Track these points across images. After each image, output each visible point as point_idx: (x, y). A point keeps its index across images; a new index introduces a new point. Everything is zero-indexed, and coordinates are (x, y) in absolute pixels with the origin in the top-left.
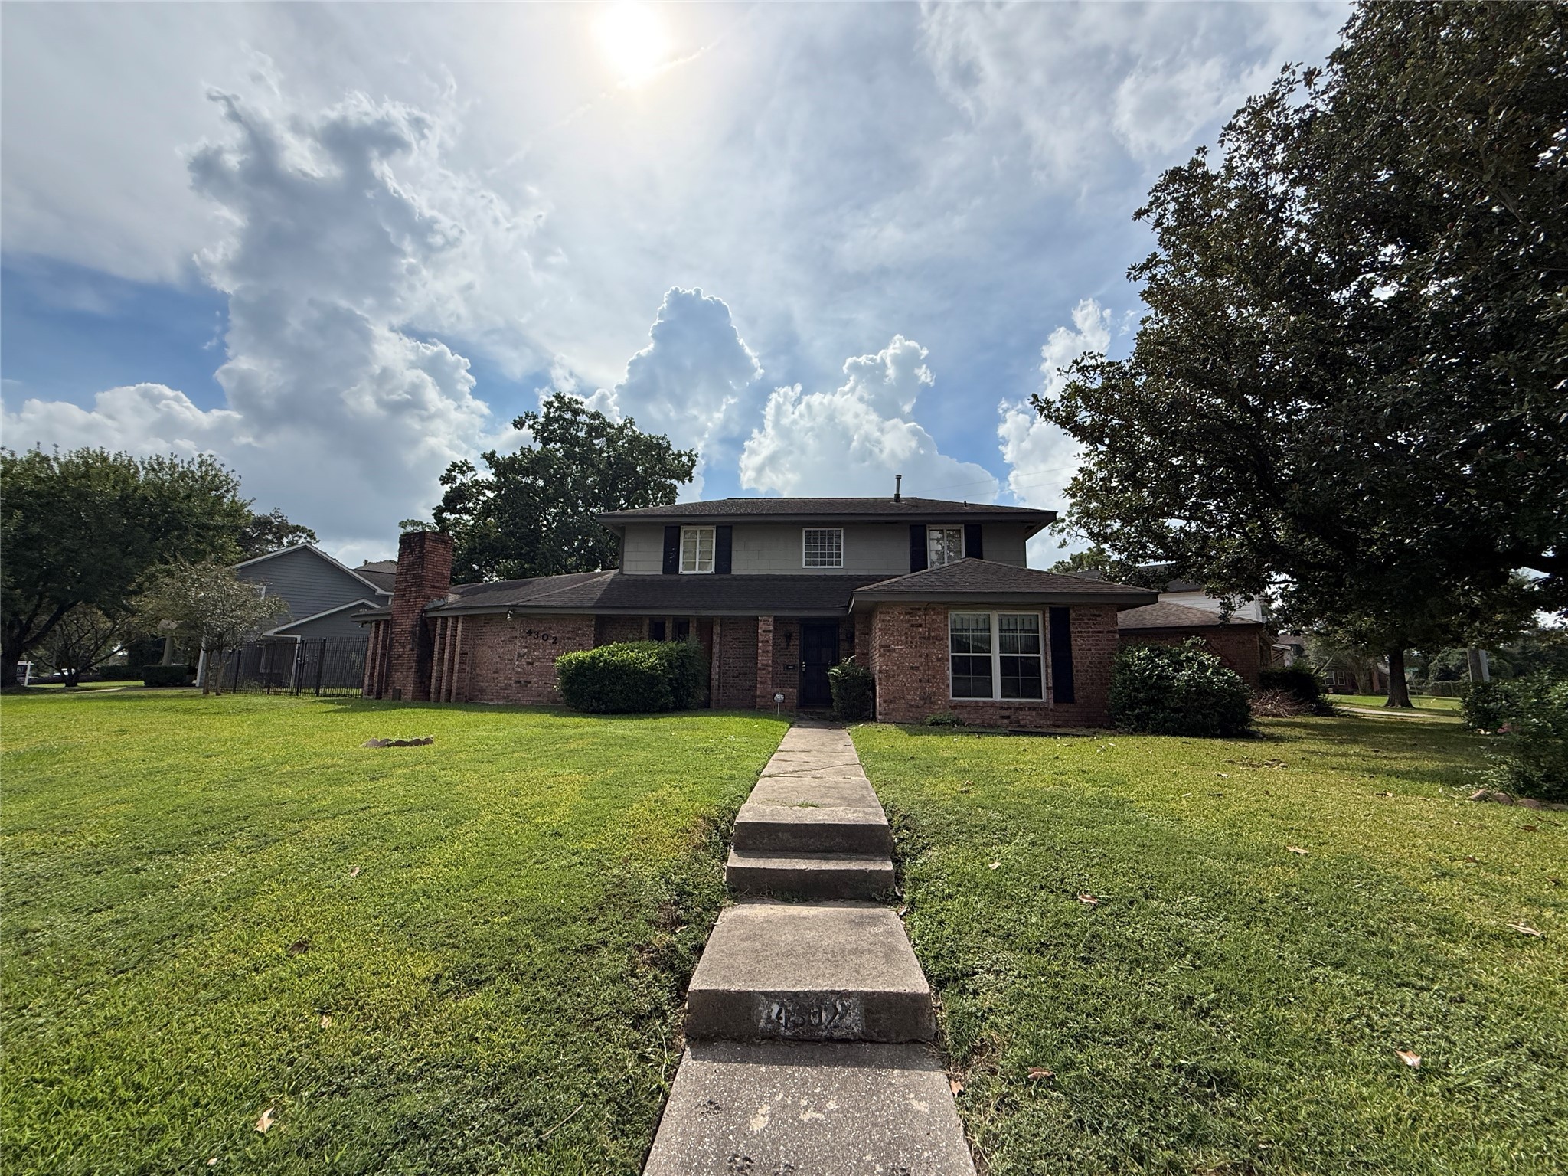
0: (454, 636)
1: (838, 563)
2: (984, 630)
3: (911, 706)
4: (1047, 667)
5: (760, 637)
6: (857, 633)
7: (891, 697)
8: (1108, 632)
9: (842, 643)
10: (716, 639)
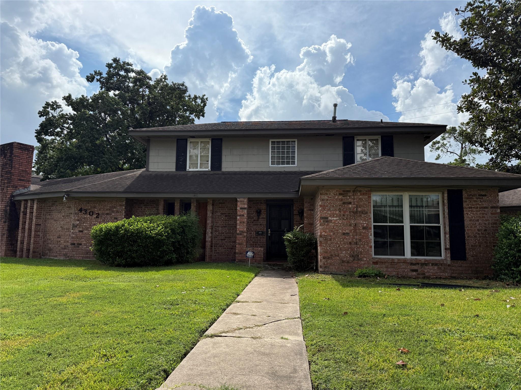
0: (32, 213)
1: (293, 163)
2: (398, 206)
3: (343, 262)
4: (445, 233)
5: (238, 213)
6: (305, 210)
7: (329, 255)
8: (492, 207)
9: (295, 217)
10: (209, 214)
